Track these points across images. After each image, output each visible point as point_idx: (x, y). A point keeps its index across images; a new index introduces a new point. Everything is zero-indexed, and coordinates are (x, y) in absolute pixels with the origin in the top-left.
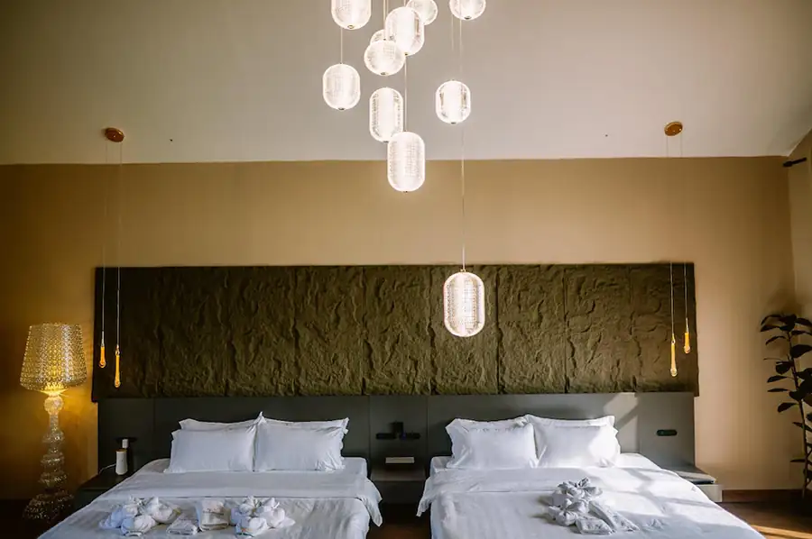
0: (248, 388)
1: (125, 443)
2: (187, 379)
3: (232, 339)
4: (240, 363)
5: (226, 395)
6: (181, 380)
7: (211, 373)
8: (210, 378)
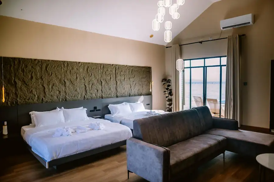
0: (50, 100)
1: (6, 123)
2: (27, 98)
3: (43, 84)
4: (47, 92)
5: (42, 103)
6: (25, 99)
7: (36, 96)
8: (36, 98)
